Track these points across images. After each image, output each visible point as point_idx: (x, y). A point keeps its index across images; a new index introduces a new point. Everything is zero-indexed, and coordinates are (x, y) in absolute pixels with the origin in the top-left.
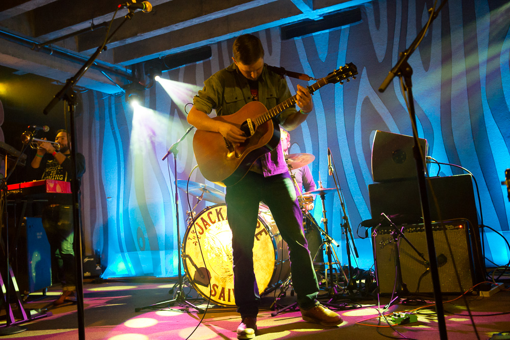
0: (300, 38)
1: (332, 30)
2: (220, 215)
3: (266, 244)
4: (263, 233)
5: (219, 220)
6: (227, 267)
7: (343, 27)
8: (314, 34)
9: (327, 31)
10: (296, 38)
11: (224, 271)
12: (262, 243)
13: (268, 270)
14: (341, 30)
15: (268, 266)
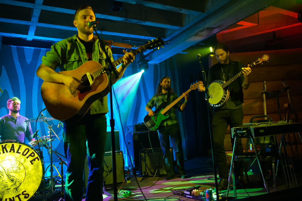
0: (15, 46)
1: (36, 48)
2: (4, 149)
3: (38, 166)
4: (37, 160)
5: (4, 152)
6: (6, 184)
7: (42, 49)
8: (24, 47)
9: (33, 48)
10: (12, 46)
11: (3, 186)
12: (35, 166)
13: (37, 182)
14: (41, 50)
15: (38, 179)
